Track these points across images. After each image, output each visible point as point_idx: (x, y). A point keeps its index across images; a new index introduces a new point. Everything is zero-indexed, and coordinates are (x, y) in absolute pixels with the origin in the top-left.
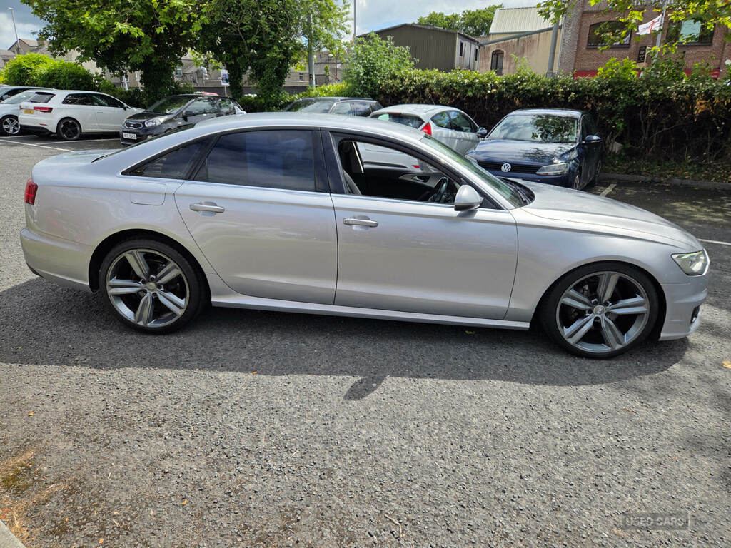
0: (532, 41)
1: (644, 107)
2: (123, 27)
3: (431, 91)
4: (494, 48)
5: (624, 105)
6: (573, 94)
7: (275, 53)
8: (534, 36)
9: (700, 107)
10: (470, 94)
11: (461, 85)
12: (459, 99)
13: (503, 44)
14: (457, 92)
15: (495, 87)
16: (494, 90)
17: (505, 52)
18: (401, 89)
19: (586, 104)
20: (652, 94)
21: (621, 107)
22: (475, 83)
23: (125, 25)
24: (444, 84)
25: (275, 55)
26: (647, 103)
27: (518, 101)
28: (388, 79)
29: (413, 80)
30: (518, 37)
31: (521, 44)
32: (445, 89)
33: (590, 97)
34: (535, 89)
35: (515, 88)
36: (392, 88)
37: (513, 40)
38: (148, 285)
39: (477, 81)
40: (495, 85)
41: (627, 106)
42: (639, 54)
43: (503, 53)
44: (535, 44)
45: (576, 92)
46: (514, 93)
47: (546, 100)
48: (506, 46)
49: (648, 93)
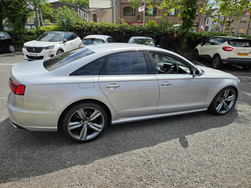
0: (105, 12)
1: (161, 35)
3: (94, 29)
4: (93, 13)
5: (156, 35)
6: (141, 31)
7: (22, 12)
8: (106, 10)
9: (175, 35)
12: (104, 32)
13: (96, 12)
14: (104, 30)
16: (117, 30)
17: (97, 15)
19: (145, 35)
20: (163, 31)
21: (155, 35)
25: (22, 13)
26: (162, 34)
27: (124, 33)
28: (75, 24)
29: (86, 25)
30: (101, 10)
31: (102, 12)
32: (99, 29)
33: (146, 32)
34: (130, 29)
36: (78, 28)
37: (99, 11)
38: (85, 122)
41: (157, 35)
42: (138, 18)
43: (96, 15)
44: (107, 13)
45: (142, 30)
47: (133, 34)
48: (97, 13)
49: (162, 31)
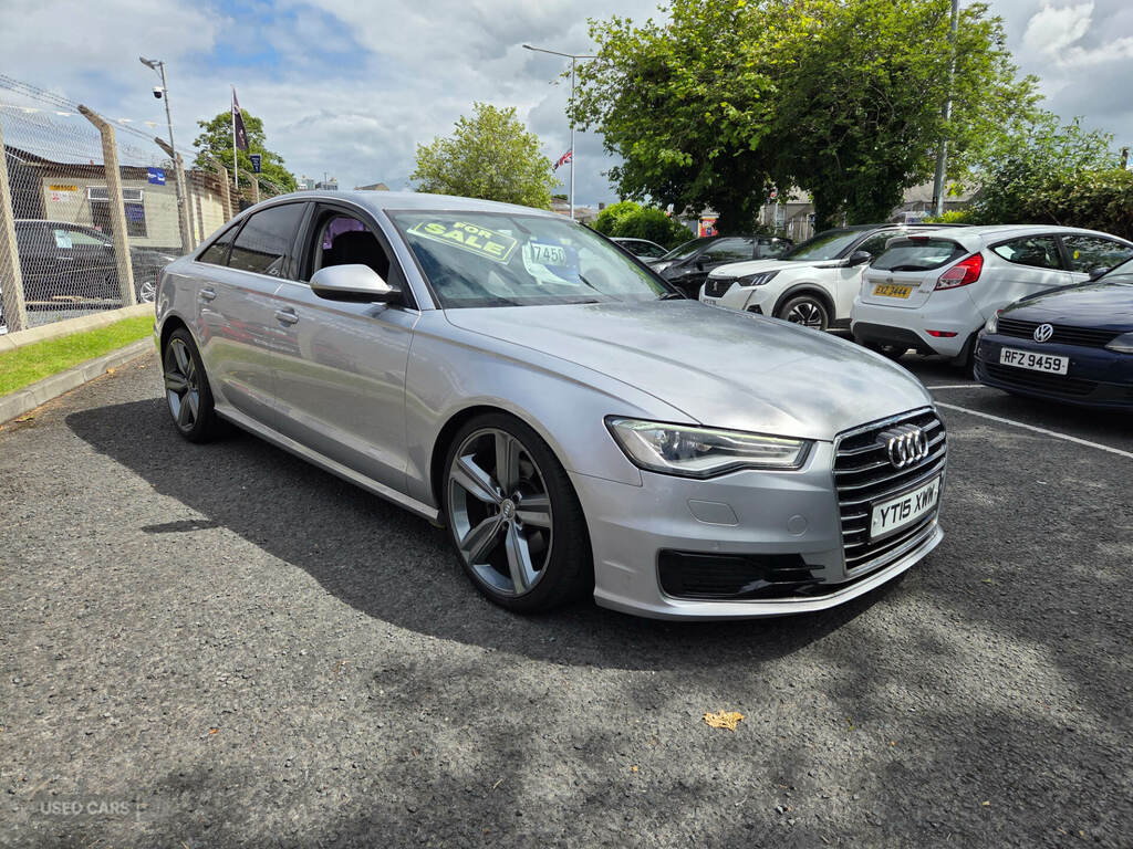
2: (667, 155)
23: (671, 152)
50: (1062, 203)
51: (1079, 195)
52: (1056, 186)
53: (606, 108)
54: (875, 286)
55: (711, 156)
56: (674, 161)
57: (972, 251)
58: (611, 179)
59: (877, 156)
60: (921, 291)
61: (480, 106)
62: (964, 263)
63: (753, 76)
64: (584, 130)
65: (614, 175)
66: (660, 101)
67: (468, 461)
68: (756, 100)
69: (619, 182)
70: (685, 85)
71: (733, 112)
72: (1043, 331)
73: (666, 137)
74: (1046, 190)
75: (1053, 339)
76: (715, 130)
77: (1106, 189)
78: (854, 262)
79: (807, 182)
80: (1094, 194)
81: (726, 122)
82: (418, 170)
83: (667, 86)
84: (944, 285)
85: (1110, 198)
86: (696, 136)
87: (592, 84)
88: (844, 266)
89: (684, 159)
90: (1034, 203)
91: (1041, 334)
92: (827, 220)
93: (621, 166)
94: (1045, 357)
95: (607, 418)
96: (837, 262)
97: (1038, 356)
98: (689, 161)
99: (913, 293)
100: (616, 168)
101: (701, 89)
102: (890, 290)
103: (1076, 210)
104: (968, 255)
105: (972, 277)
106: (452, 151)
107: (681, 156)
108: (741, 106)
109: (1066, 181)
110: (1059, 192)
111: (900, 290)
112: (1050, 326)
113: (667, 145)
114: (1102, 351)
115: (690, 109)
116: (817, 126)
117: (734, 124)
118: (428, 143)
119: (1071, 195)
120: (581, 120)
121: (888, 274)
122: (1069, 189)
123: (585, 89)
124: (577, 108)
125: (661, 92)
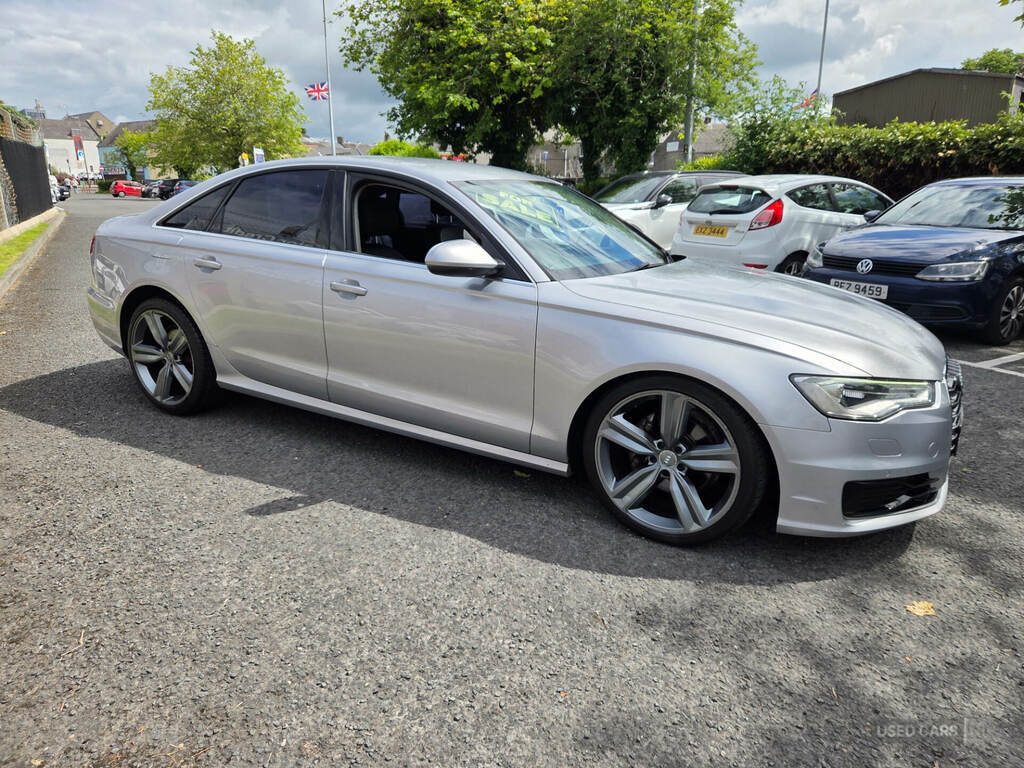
2: (455, 99)
10: (906, 158)
11: (893, 145)
15: (956, 147)
18: (799, 157)
22: (917, 142)
23: (458, 96)
24: (864, 146)
35: (991, 146)
39: (920, 137)
40: (956, 143)
46: (988, 156)
50: (800, 154)
51: (812, 147)
52: (793, 140)
53: (380, 49)
54: (694, 228)
55: (495, 102)
56: (462, 106)
57: (775, 198)
58: (389, 120)
59: (642, 108)
60: (737, 231)
61: (218, 35)
62: (769, 207)
63: (534, 30)
64: (359, 70)
65: (393, 116)
66: (440, 47)
67: (620, 419)
68: (531, 51)
69: (396, 123)
70: (466, 34)
71: (516, 63)
72: (864, 265)
73: (451, 82)
74: (786, 143)
75: (873, 271)
76: (496, 78)
77: (834, 143)
78: (660, 204)
79: (577, 129)
80: (826, 147)
81: (508, 71)
82: (153, 99)
83: (446, 33)
84: (756, 226)
85: (837, 151)
86: (479, 82)
87: (363, 25)
88: (652, 208)
89: (472, 103)
90: (777, 154)
91: (863, 267)
92: (595, 163)
93: (397, 107)
94: (868, 285)
95: (791, 377)
96: (647, 204)
97: (862, 285)
98: (476, 106)
99: (730, 233)
100: (394, 109)
101: (482, 39)
102: (708, 230)
103: (811, 159)
104: (771, 202)
105: (776, 219)
106: (188, 80)
107: (468, 101)
108: (522, 58)
109: (800, 135)
110: (796, 145)
111: (719, 230)
112: (869, 261)
113: (454, 90)
114: (913, 280)
115: (471, 57)
116: (593, 81)
117: (515, 74)
118: (161, 72)
119: (806, 148)
120: (355, 59)
121: (707, 217)
122: (803, 143)
123: (358, 29)
124: (352, 48)
125: (443, 39)
